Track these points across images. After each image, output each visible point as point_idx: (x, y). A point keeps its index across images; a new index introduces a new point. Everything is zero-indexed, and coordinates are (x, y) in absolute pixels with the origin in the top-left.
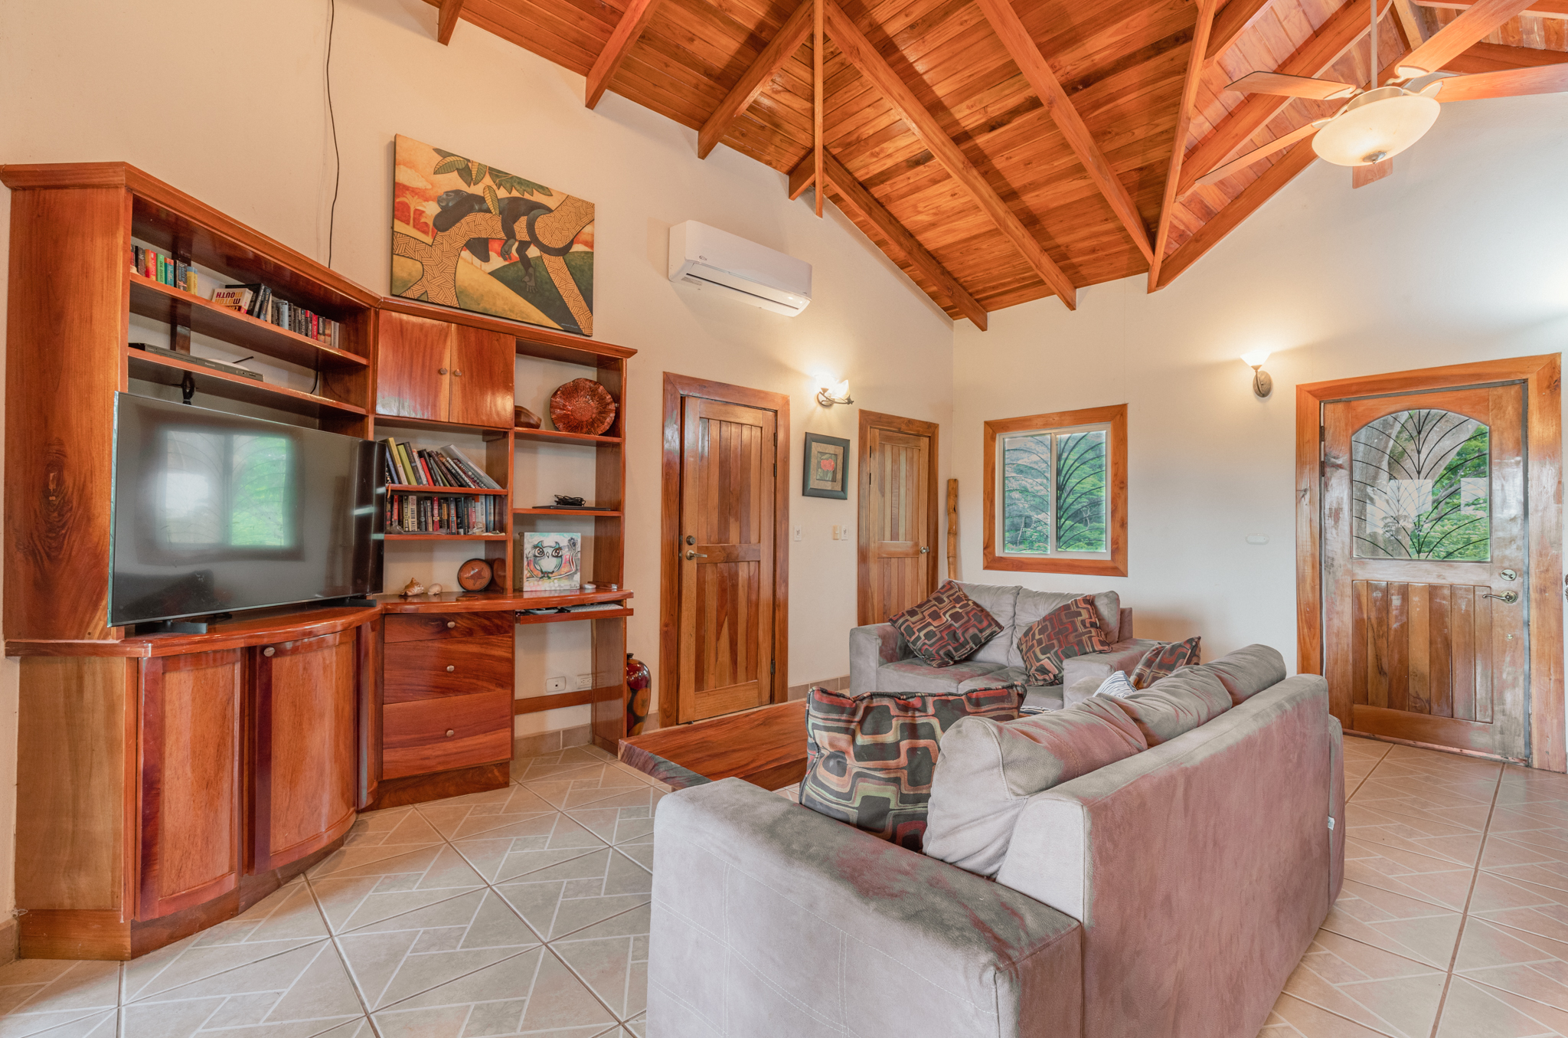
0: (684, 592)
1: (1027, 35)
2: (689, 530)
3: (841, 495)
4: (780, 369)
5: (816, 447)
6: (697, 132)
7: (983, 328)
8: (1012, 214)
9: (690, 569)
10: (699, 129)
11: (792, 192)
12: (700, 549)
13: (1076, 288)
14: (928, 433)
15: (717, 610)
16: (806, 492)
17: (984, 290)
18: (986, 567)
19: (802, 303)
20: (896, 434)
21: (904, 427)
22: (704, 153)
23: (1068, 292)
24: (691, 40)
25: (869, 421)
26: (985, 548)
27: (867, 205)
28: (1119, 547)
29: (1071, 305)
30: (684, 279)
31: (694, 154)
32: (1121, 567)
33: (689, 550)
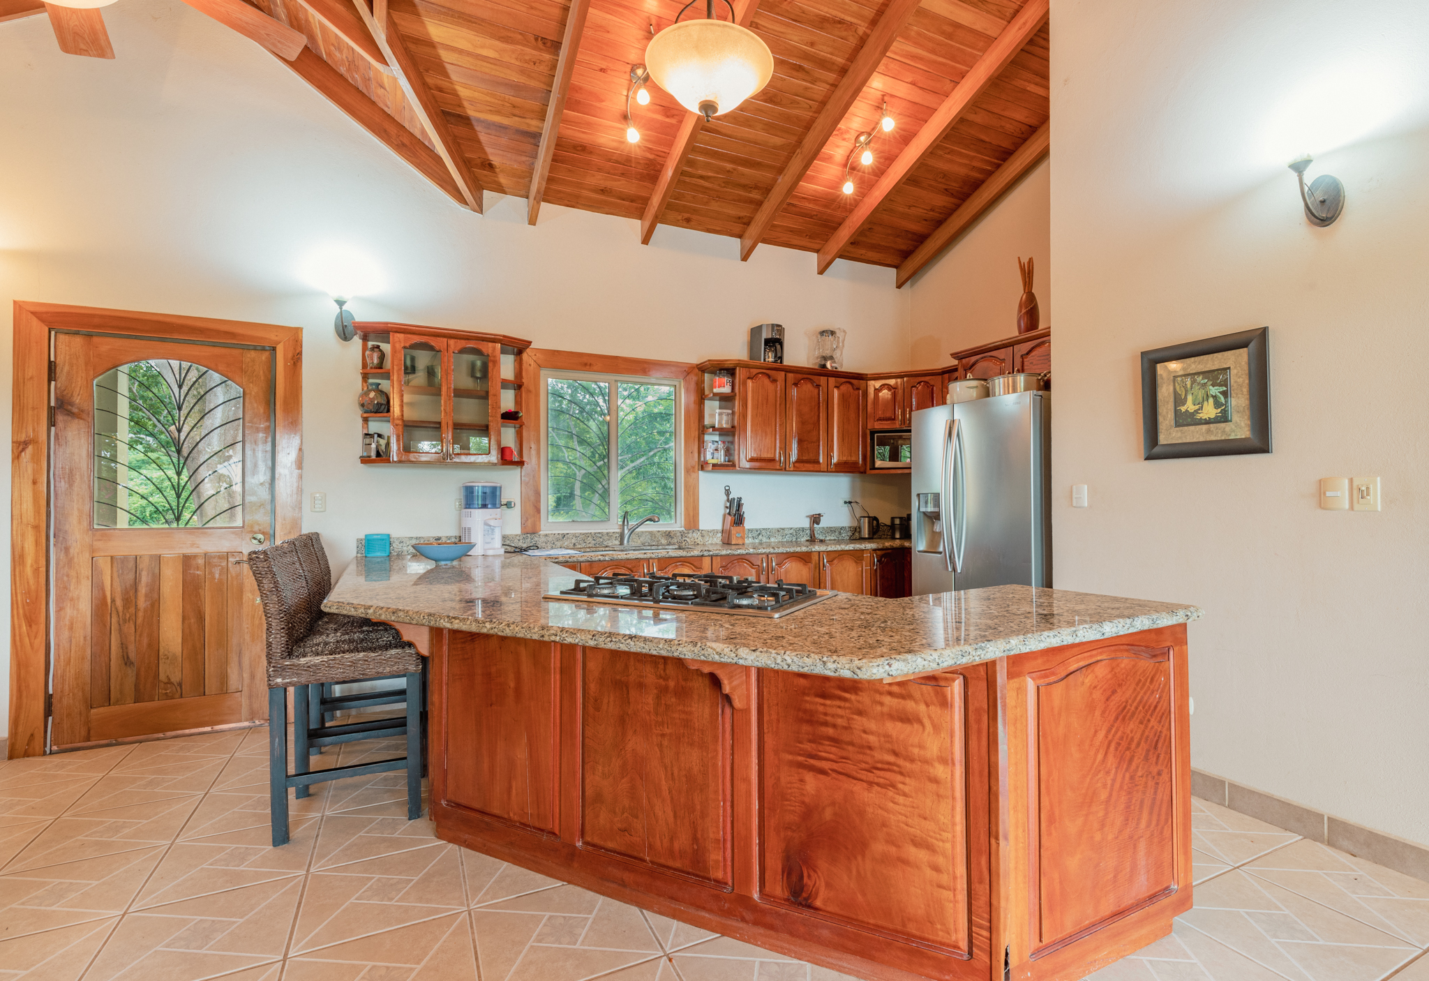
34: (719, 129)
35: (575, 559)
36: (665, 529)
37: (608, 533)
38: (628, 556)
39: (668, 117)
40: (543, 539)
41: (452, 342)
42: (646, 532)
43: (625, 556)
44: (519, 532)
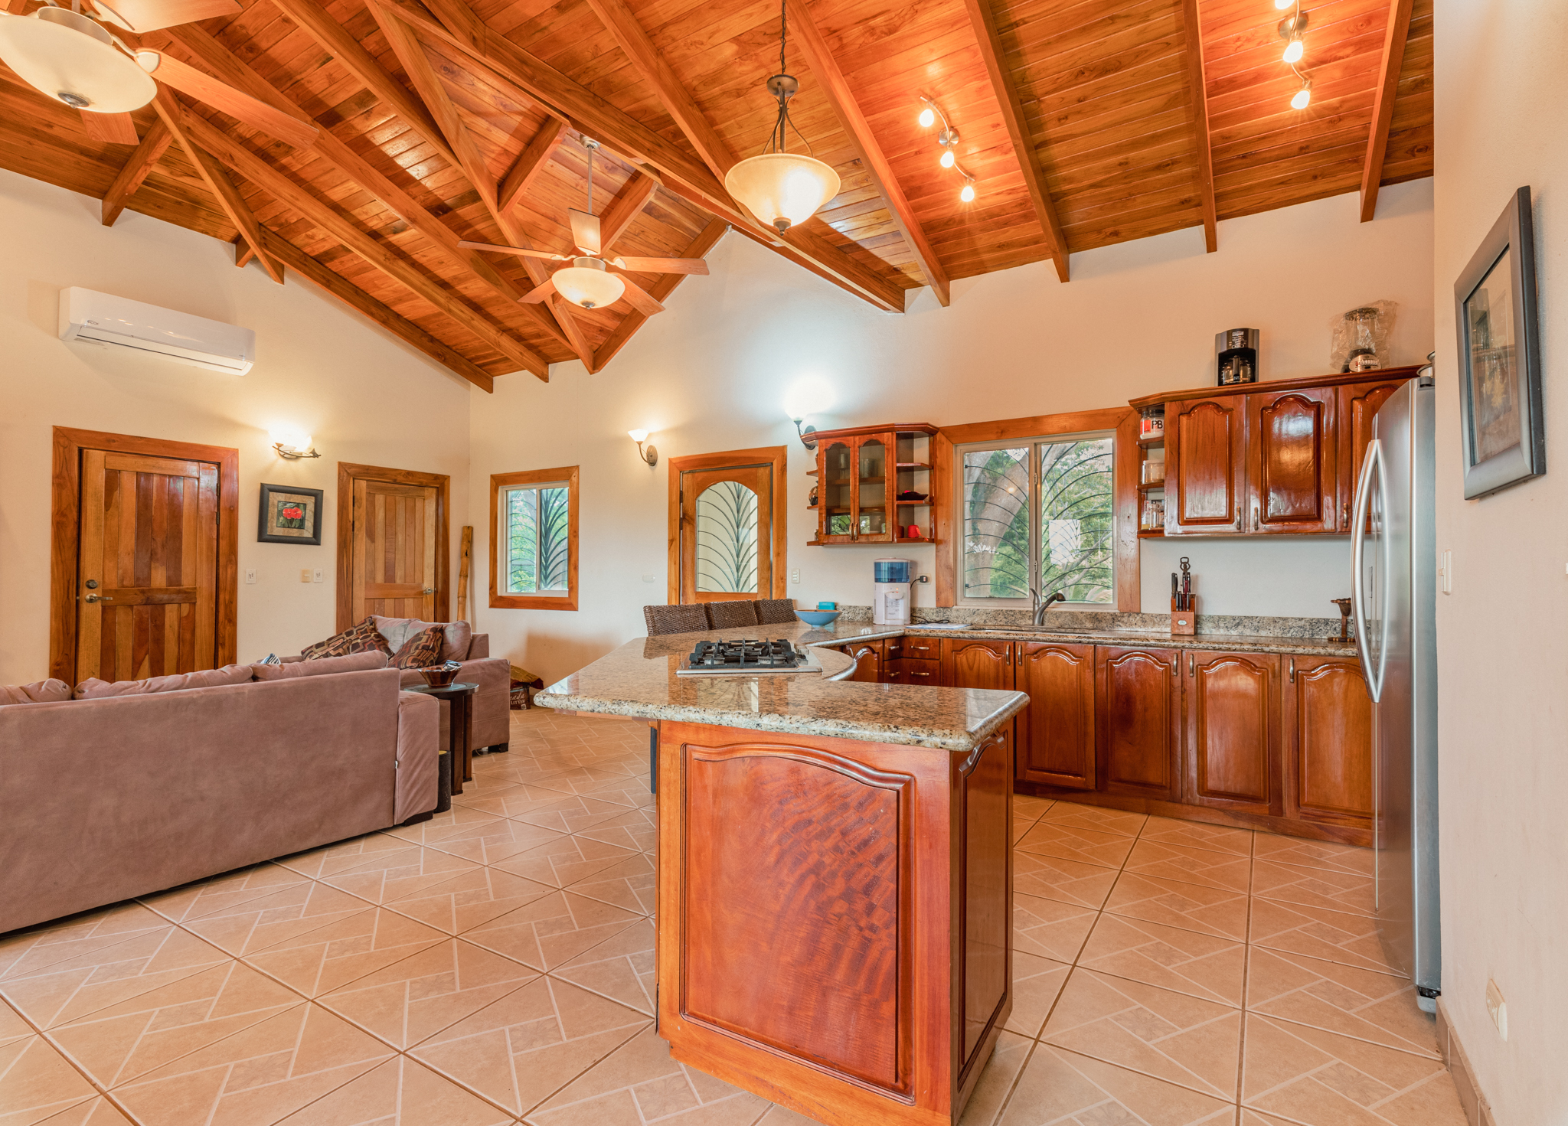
0: (82, 633)
1: (372, 169)
2: (90, 572)
3: (315, 540)
4: (230, 425)
5: (275, 498)
6: (100, 201)
7: (490, 390)
8: (455, 300)
9: (91, 614)
10: (102, 198)
11: (238, 260)
12: (104, 592)
13: (548, 364)
14: (439, 485)
15: (133, 649)
16: (263, 537)
17: (484, 357)
18: (492, 606)
19: (246, 367)
20: (389, 485)
21: (400, 478)
22: (109, 220)
23: (540, 367)
24: (51, 127)
25: (349, 473)
26: (490, 589)
27: (324, 277)
28: (573, 587)
29: (545, 379)
30: (77, 339)
31: (97, 223)
32: (574, 604)
33: (87, 594)
34: (1070, 133)
35: (935, 634)
36: (1090, 611)
37: (1020, 612)
38: (989, 635)
39: (1006, 153)
40: (954, 614)
41: (857, 438)
42: (1066, 612)
43: (986, 635)
44: (935, 606)
